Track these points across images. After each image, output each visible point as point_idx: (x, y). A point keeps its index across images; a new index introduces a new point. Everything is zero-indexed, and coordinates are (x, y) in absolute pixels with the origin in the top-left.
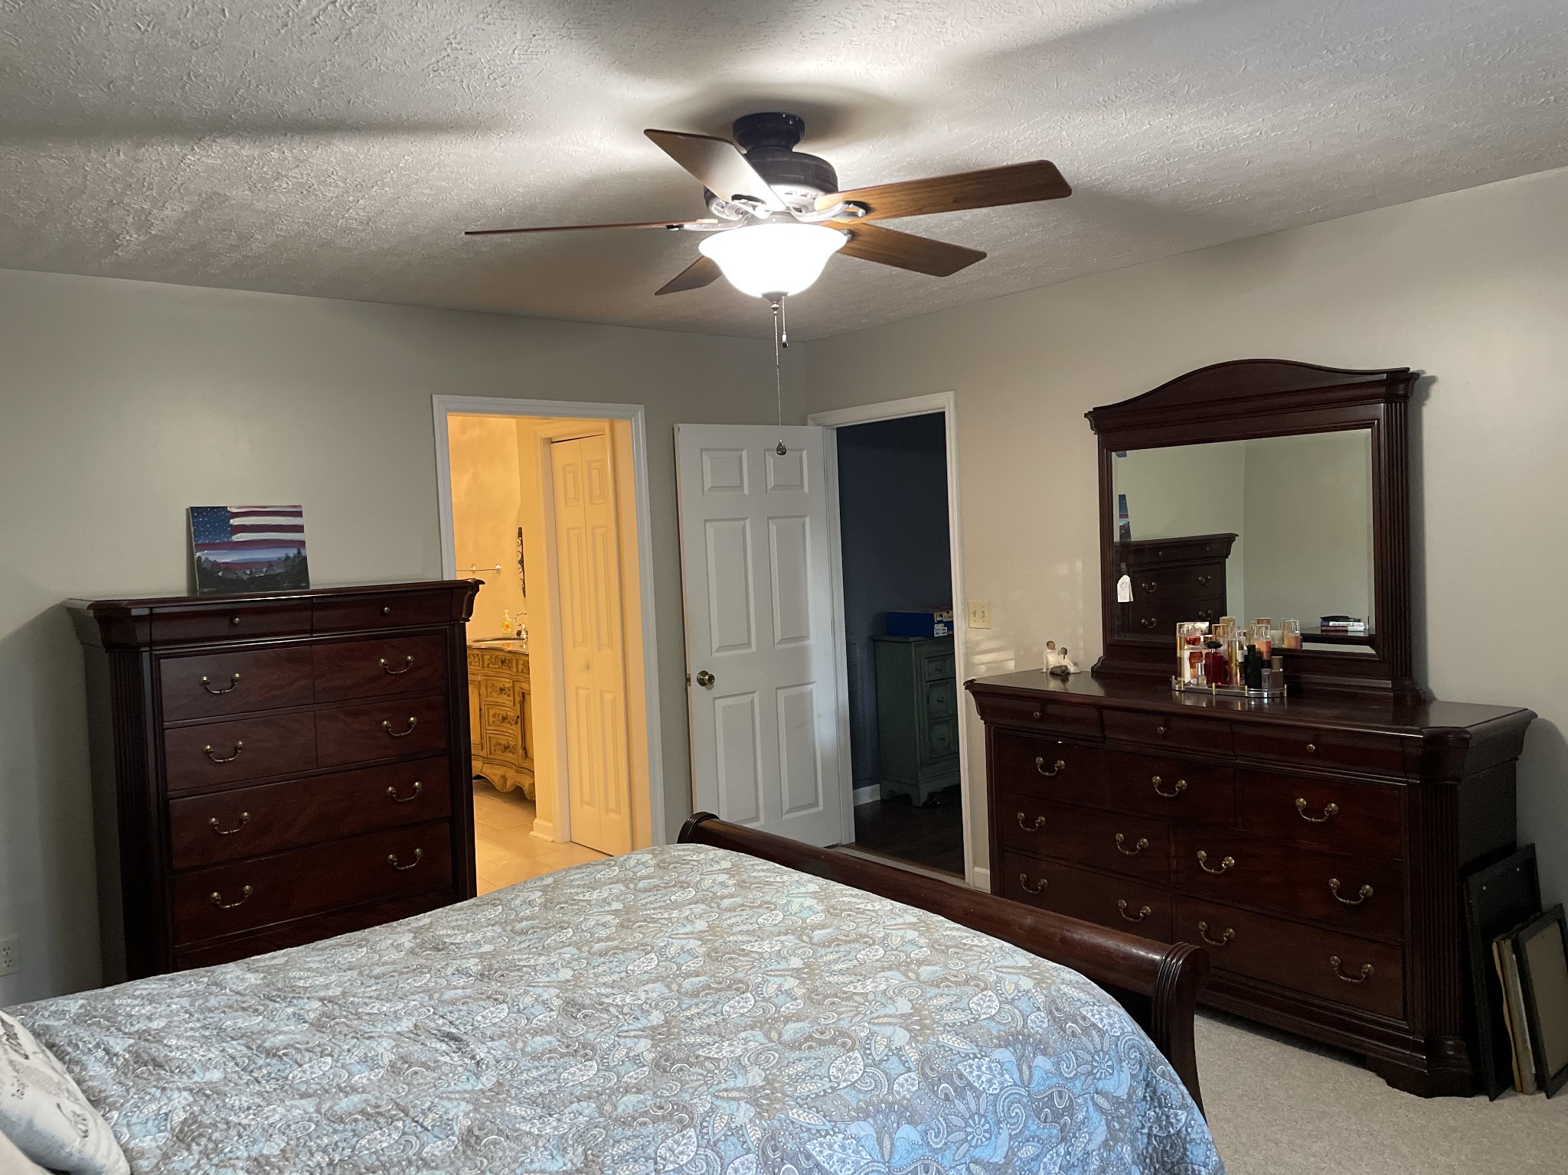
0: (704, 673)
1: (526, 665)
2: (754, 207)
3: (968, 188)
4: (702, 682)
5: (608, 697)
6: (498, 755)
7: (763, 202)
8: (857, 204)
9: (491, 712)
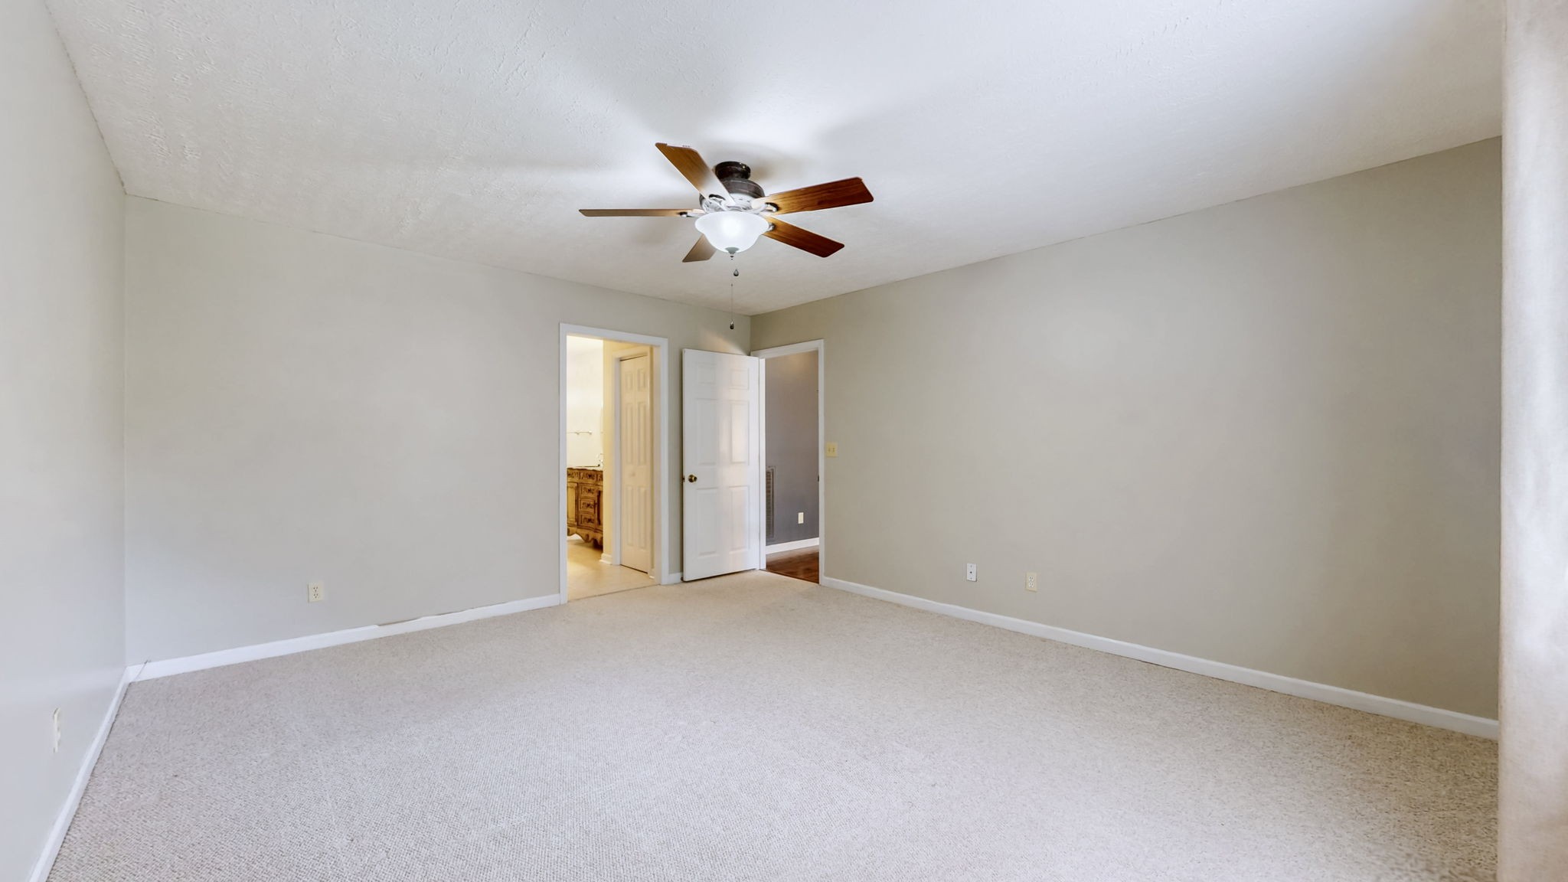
0: (691, 476)
1: (602, 477)
2: (720, 202)
3: (824, 195)
4: (691, 480)
5: (643, 490)
6: (585, 524)
7: (724, 199)
8: (772, 204)
9: (582, 502)
